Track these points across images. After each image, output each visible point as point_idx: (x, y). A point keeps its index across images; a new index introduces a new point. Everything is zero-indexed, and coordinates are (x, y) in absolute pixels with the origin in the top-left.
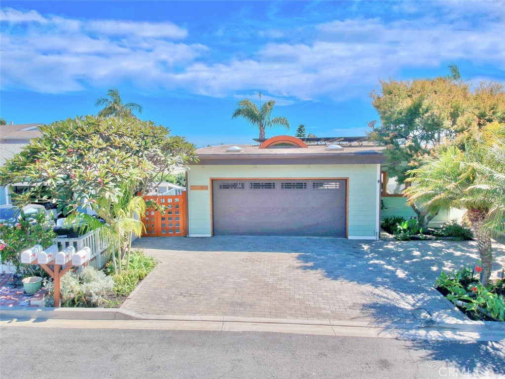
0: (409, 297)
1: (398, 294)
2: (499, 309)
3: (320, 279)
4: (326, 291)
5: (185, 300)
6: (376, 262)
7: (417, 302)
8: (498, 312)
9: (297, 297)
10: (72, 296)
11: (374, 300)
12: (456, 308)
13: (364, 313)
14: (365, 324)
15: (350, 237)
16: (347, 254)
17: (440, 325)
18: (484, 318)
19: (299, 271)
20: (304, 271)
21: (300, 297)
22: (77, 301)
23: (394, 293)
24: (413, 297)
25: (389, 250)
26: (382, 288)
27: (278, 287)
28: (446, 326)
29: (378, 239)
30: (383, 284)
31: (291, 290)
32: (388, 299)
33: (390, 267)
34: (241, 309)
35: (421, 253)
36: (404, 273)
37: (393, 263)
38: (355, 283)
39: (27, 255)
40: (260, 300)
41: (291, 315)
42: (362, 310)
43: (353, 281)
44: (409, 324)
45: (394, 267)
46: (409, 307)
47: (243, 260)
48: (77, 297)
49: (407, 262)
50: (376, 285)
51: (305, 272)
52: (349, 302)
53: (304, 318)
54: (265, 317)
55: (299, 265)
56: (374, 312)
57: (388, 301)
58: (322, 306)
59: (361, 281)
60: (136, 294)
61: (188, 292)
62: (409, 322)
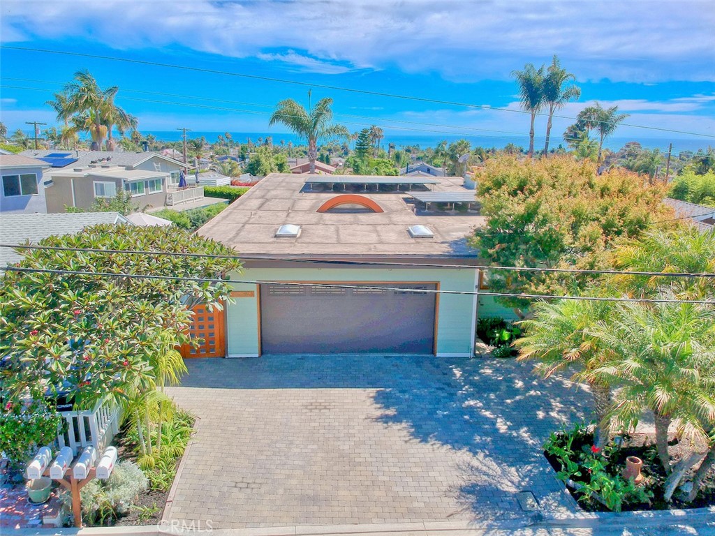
0: (513, 469)
1: (499, 464)
2: (615, 501)
3: (406, 442)
4: (416, 464)
5: (242, 496)
6: (472, 403)
7: (523, 480)
8: (614, 505)
9: (381, 478)
10: (97, 507)
11: (474, 479)
12: (567, 491)
13: (461, 503)
14: (464, 524)
15: (438, 355)
16: (437, 389)
17: (550, 522)
18: (597, 508)
19: (380, 425)
20: (385, 425)
21: (386, 478)
22: (104, 514)
23: (494, 465)
24: (517, 471)
25: (486, 379)
26: (481, 456)
27: (357, 460)
28: (556, 523)
29: (472, 356)
30: (483, 447)
31: (373, 464)
32: (488, 475)
33: (487, 414)
34: (316, 508)
35: (525, 384)
36: (505, 424)
37: (492, 404)
38: (449, 446)
39: (35, 469)
40: (337, 488)
41: (377, 515)
42: (459, 498)
43: (446, 443)
44: (514, 519)
45: (493, 413)
46: (513, 490)
47: (306, 407)
48: (102, 508)
49: (509, 401)
50: (473, 450)
51: (386, 428)
52: (445, 484)
53: (392, 520)
54: (346, 523)
55: (379, 413)
56: (473, 501)
57: (490, 480)
58: (413, 494)
59: (457, 442)
60: (178, 491)
61: (245, 480)
62: (513, 516)
